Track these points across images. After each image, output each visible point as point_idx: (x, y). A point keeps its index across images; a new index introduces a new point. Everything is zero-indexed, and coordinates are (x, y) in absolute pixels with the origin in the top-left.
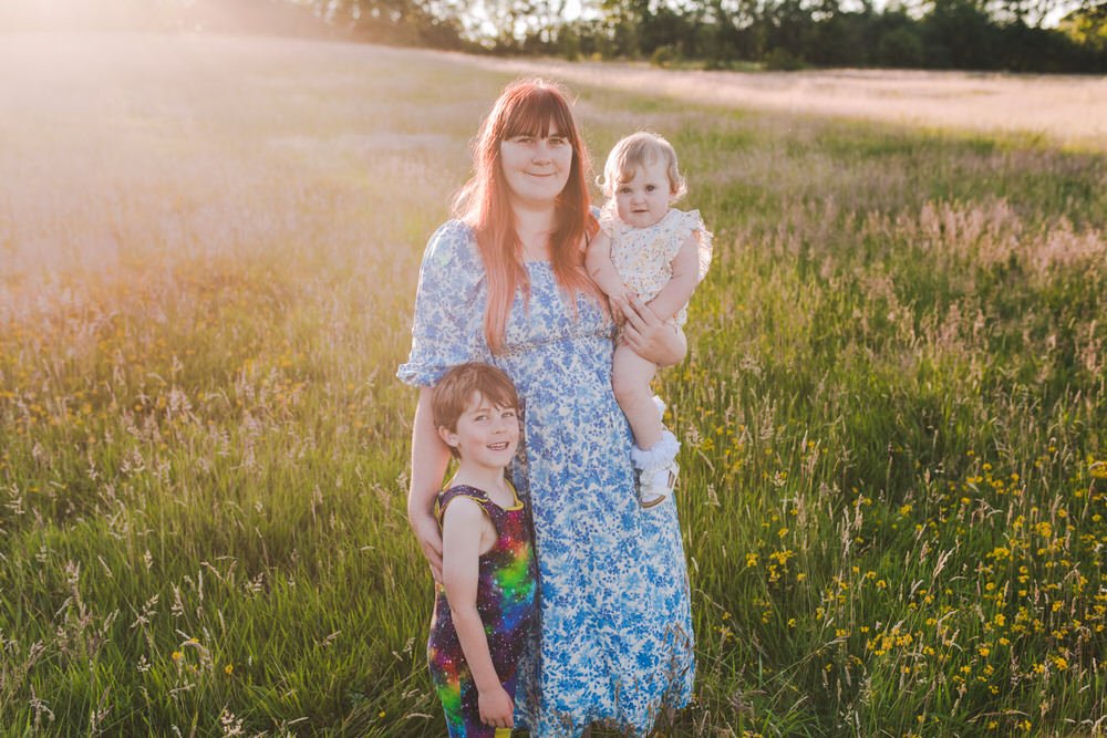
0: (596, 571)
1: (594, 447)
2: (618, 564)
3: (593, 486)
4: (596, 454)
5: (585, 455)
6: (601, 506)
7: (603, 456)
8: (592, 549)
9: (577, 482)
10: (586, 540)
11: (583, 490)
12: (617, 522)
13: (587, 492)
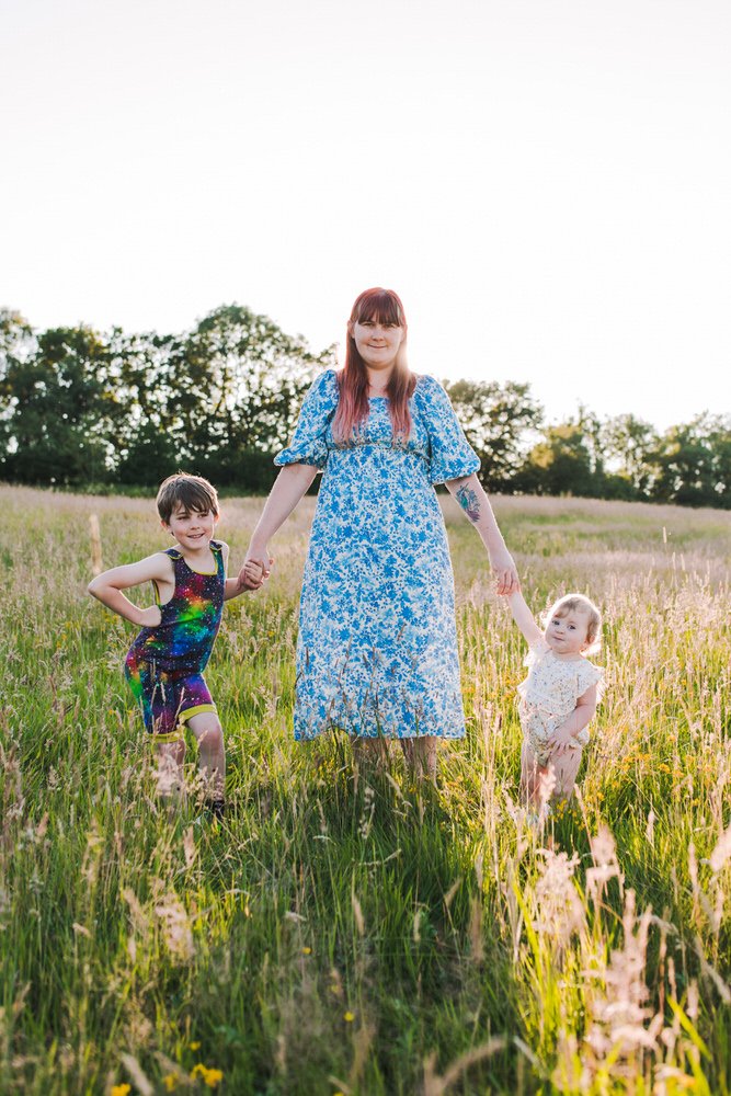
0: (362, 602)
1: (369, 516)
2: (378, 601)
3: (365, 542)
4: (370, 521)
5: (362, 519)
6: (371, 558)
7: (374, 523)
8: (360, 586)
9: (356, 537)
10: (357, 579)
11: (358, 543)
12: (381, 571)
13: (360, 544)
